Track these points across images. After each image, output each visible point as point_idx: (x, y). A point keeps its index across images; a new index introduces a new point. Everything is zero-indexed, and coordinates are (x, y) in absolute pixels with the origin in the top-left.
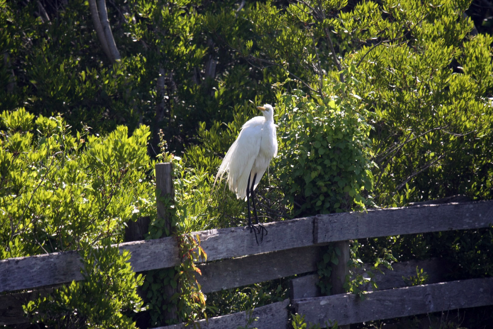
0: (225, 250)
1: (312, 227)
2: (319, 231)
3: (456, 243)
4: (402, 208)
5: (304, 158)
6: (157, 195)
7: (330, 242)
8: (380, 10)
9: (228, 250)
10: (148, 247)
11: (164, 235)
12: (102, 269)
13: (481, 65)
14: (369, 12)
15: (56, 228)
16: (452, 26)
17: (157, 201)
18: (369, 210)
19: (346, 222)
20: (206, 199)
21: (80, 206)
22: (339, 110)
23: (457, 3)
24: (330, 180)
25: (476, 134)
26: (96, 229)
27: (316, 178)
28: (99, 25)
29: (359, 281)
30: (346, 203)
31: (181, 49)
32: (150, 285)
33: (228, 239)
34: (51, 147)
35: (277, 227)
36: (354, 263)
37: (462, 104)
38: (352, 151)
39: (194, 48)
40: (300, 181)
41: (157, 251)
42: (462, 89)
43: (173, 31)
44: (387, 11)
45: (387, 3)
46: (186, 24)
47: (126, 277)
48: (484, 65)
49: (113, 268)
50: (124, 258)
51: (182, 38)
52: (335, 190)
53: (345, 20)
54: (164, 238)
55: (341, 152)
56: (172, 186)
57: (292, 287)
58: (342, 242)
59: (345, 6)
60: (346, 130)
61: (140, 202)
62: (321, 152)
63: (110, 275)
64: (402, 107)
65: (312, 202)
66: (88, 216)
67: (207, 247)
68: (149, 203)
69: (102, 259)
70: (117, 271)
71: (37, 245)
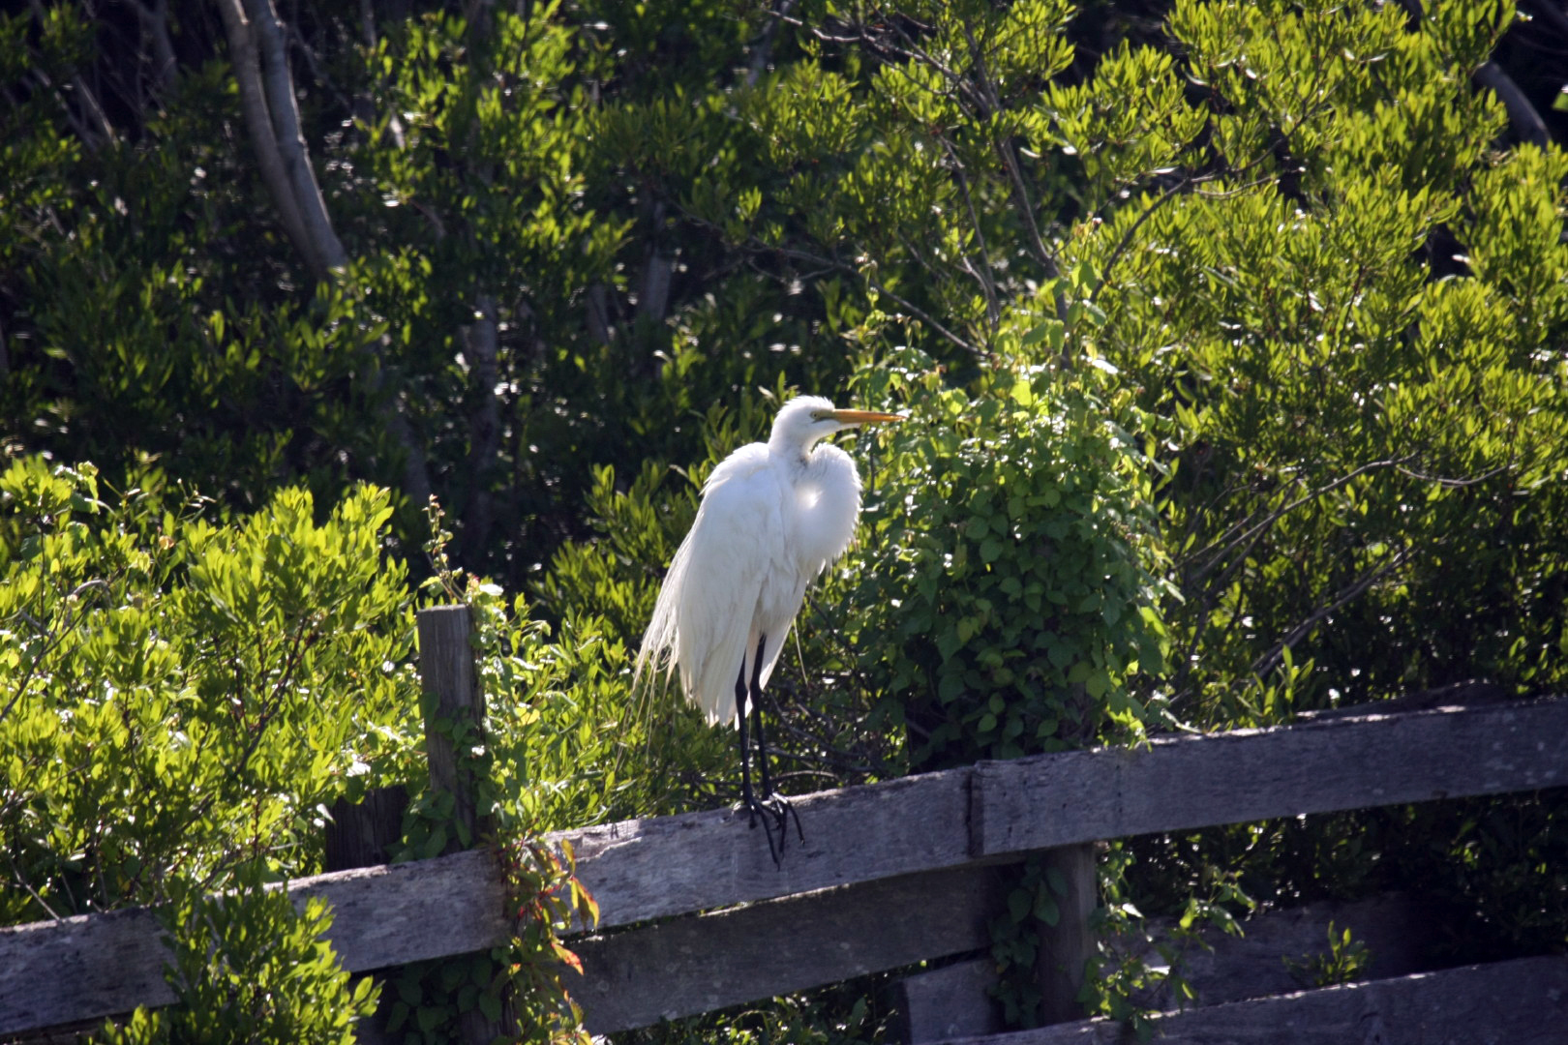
0: (665, 888)
1: (963, 804)
2: (987, 815)
3: (1463, 842)
4: (1272, 729)
5: (935, 575)
6: (424, 713)
7: (1027, 852)
8: (1180, 75)
9: (675, 888)
10: (396, 888)
11: (453, 845)
12: (237, 968)
13: (1528, 247)
14: (1143, 82)
15: (81, 835)
16: (1431, 125)
17: (426, 732)
18: (1157, 741)
19: (1078, 781)
20: (598, 722)
21: (161, 756)
22: (1044, 411)
23: (1448, 47)
24: (1020, 646)
25: (1515, 478)
26: (216, 832)
27: (975, 638)
28: (272, 159)
29: (1129, 978)
30: (1079, 720)
31: (545, 226)
32: (413, 1011)
33: (673, 852)
34: (55, 566)
35: (841, 806)
36: (1112, 919)
37: (1461, 380)
38: (1090, 546)
39: (586, 223)
40: (921, 650)
41: (429, 900)
42: (1463, 329)
43: (520, 170)
44: (1203, 78)
45: (1200, 51)
46: (559, 142)
47: (317, 989)
48: (1540, 248)
49: (275, 960)
50: (310, 924)
51: (547, 191)
52: (1039, 678)
53: (1067, 112)
54: (454, 856)
55: (1057, 551)
56: (476, 682)
57: (903, 1003)
58: (1071, 849)
59: (1065, 65)
60: (1070, 476)
61: (373, 739)
62: (989, 553)
63: (263, 983)
64: (1264, 394)
65: (966, 719)
66: (188, 788)
67: (603, 881)
68: (400, 740)
69: (236, 932)
70: (287, 970)
71: (23, 892)
